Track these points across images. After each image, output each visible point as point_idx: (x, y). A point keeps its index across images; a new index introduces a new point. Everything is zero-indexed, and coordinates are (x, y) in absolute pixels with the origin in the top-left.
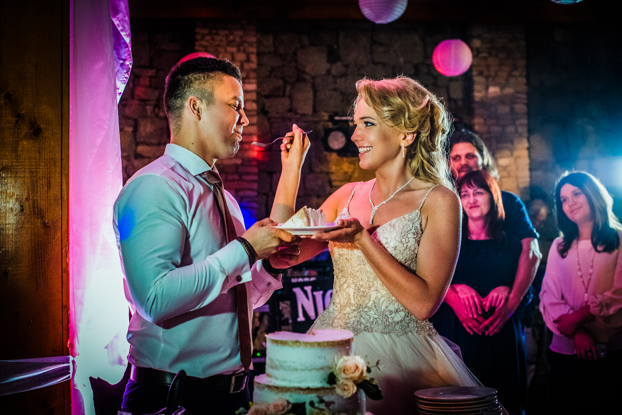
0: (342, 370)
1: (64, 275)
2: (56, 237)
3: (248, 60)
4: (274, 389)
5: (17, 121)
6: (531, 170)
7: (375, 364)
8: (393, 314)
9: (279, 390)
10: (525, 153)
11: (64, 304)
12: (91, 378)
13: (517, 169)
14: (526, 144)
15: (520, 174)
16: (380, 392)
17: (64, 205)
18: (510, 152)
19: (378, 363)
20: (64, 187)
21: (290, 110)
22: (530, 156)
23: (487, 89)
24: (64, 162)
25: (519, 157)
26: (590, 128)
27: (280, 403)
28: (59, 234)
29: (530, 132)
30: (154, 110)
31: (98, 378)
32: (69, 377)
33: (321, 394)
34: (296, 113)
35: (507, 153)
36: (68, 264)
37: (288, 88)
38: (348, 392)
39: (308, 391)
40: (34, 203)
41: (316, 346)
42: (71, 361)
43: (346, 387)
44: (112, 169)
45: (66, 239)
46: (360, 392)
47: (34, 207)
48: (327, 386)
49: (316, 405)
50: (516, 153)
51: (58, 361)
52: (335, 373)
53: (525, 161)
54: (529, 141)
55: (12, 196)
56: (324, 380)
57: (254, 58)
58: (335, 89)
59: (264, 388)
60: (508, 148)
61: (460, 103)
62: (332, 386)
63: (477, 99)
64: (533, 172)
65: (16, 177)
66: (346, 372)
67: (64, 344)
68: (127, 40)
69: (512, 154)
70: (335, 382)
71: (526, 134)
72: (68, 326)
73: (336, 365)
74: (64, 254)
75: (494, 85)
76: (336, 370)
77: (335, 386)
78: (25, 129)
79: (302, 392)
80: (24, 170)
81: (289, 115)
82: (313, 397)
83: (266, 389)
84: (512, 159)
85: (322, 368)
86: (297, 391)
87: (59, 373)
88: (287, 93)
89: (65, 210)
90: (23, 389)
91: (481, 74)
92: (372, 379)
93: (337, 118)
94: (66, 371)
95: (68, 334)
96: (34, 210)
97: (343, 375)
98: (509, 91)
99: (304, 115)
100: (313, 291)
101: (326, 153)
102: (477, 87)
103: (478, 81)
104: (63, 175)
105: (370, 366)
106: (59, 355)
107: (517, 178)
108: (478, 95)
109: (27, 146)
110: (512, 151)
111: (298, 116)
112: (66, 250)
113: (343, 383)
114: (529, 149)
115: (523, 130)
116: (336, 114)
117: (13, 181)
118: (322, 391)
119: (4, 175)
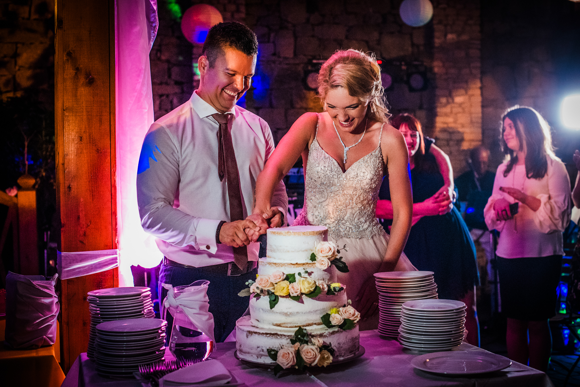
0: (320, 251)
1: (113, 189)
2: (107, 161)
3: (238, 11)
4: (273, 265)
5: (76, 73)
6: (483, 107)
7: (343, 248)
8: (363, 224)
9: (277, 265)
10: (478, 92)
11: (113, 210)
12: (133, 267)
13: (471, 106)
14: (479, 85)
15: (473, 110)
16: (347, 267)
17: (112, 137)
18: (464, 91)
19: (344, 247)
20: (112, 123)
21: (274, 54)
22: (482, 95)
23: (445, 36)
24: (111, 104)
25: (473, 95)
26: (536, 70)
27: (277, 274)
28: (109, 158)
29: (483, 73)
30: (156, 54)
31: (138, 265)
32: (117, 265)
33: (306, 267)
34: (279, 57)
35: (462, 91)
36: (115, 181)
37: (272, 35)
38: (324, 266)
39: (296, 265)
40: (90, 136)
41: (302, 235)
42: (118, 253)
43: (323, 262)
44: (147, 109)
45: (114, 162)
46: (333, 266)
47: (90, 138)
48: (311, 262)
49: (303, 275)
50: (470, 92)
51: (109, 253)
52: (315, 254)
53: (477, 99)
54: (482, 82)
55: (73, 130)
56: (308, 258)
57: (243, 9)
58: (313, 36)
59: (266, 265)
60: (463, 88)
61: (422, 48)
62: (313, 262)
63: (437, 45)
64: (485, 109)
65: (75, 115)
66: (322, 252)
67: (113, 241)
68: (155, 8)
69: (466, 93)
70: (315, 260)
71: (479, 76)
72: (116, 227)
73: (316, 248)
74: (112, 173)
75: (452, 33)
76: (316, 252)
77: (315, 262)
78: (82, 80)
79: (293, 266)
80: (82, 110)
81: (274, 58)
82: (301, 270)
83: (268, 265)
84: (467, 97)
85: (306, 250)
86: (289, 266)
87: (109, 262)
88: (272, 39)
89: (112, 139)
90: (84, 274)
91: (440, 22)
92: (341, 258)
93: (315, 61)
94: (114, 260)
95: (116, 233)
96: (90, 140)
97: (321, 255)
98: (465, 37)
99: (286, 58)
100: (294, 208)
101: (304, 91)
102: (437, 34)
103: (438, 28)
104: (111, 113)
105: (339, 249)
106: (110, 249)
107: (471, 113)
108: (437, 42)
109: (84, 92)
110: (466, 90)
111: (281, 59)
112: (114, 170)
113: (320, 259)
114: (481, 88)
115: (477, 72)
116: (314, 58)
117: (74, 118)
118: (307, 265)
119: (67, 114)
